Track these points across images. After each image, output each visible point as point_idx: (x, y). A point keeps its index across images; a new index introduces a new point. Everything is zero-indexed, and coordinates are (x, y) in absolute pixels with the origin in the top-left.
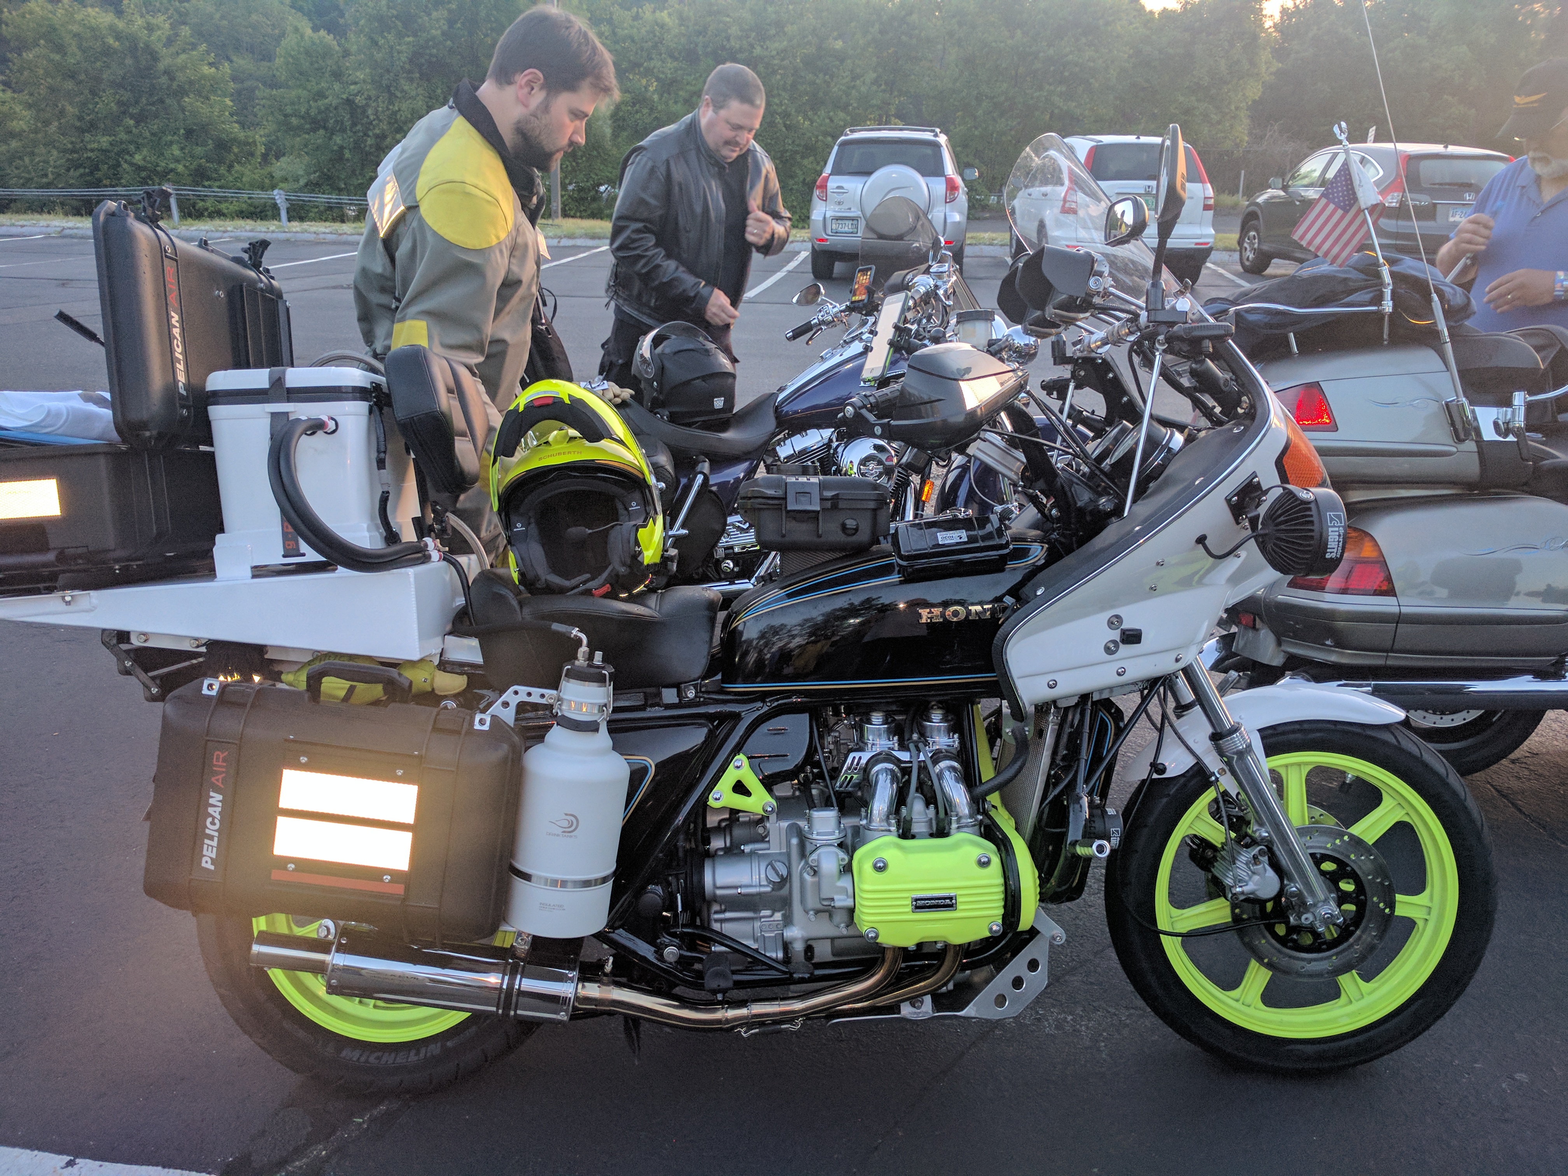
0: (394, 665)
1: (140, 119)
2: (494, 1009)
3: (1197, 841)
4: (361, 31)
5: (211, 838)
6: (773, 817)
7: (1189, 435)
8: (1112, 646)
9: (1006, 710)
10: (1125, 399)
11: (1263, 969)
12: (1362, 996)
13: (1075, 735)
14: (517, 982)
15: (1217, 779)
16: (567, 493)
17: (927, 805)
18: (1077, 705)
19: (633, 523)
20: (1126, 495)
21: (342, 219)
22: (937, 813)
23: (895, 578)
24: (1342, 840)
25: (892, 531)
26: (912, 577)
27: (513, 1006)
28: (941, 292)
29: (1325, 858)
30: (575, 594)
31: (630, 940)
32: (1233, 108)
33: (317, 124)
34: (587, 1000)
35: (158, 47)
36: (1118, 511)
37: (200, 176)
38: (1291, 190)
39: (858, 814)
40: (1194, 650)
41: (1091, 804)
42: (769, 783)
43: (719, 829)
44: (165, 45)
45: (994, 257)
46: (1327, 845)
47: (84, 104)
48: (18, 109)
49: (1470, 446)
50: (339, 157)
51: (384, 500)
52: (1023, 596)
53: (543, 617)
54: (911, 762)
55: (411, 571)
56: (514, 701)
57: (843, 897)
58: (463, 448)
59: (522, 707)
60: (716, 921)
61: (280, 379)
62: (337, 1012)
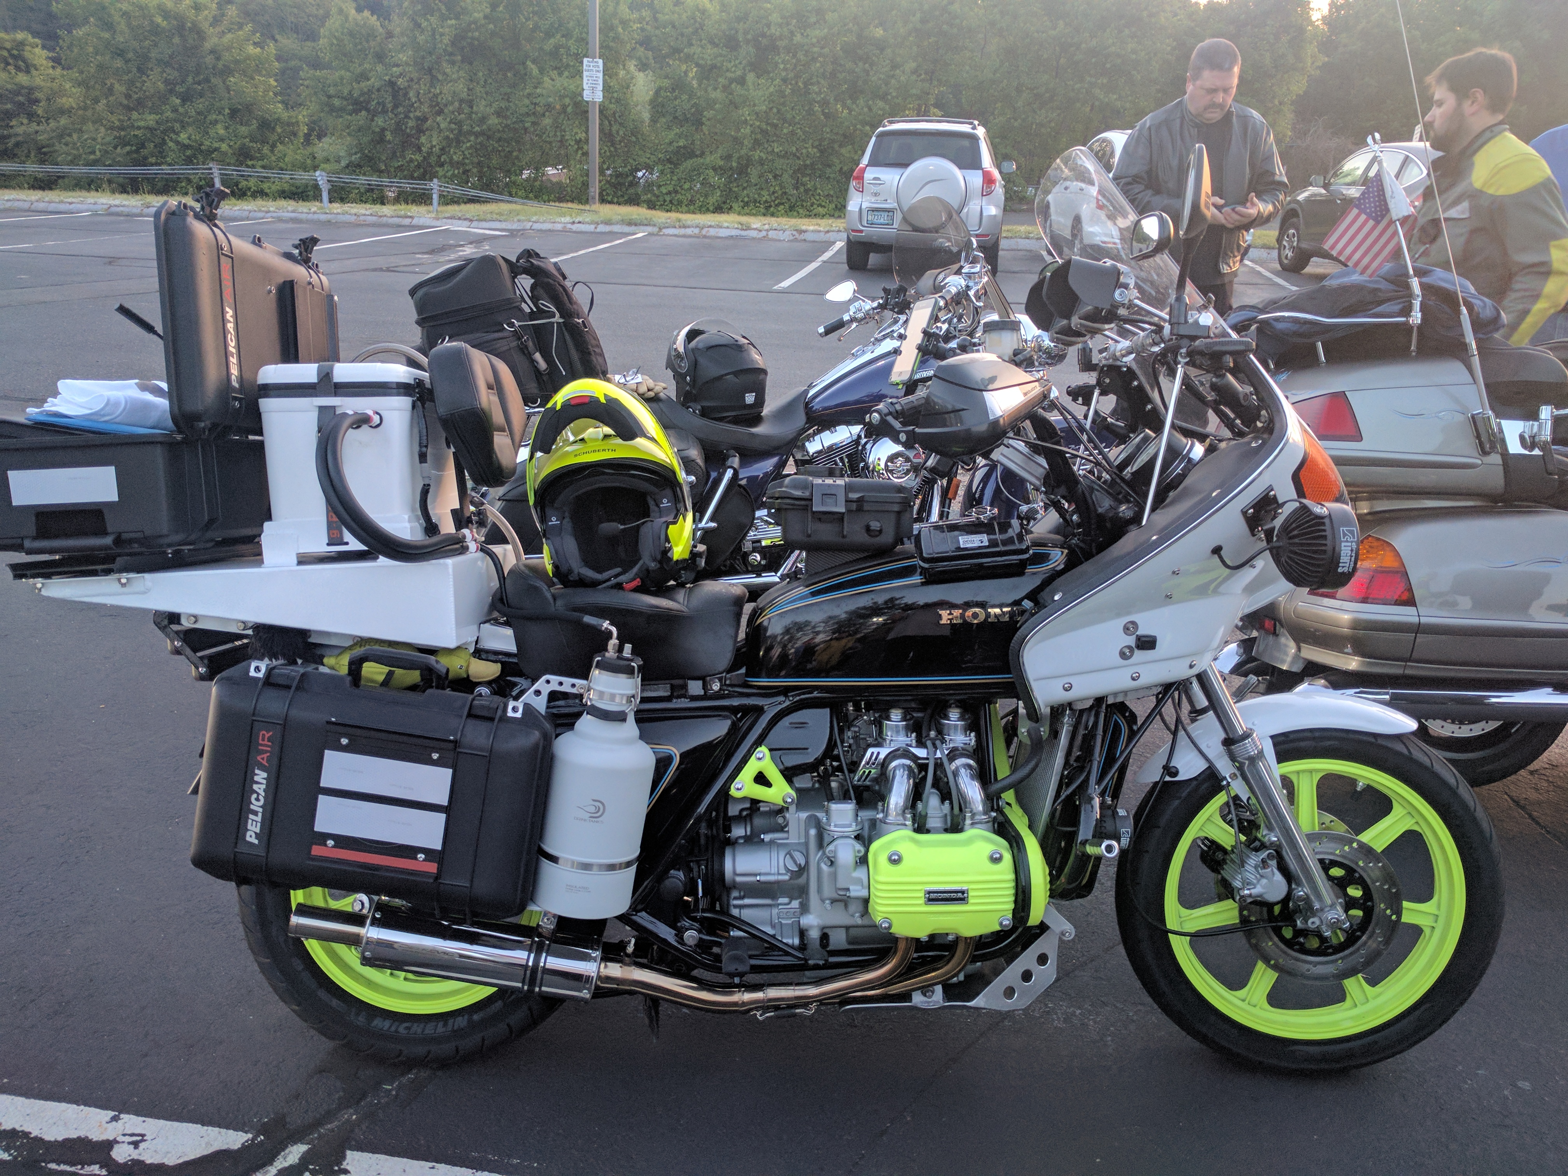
0: (431, 651)
1: (186, 98)
2: (520, 985)
3: (1207, 842)
4: (405, 14)
5: (255, 813)
6: (793, 808)
7: (1210, 445)
8: (1127, 651)
9: (1022, 711)
10: (1149, 407)
11: (1269, 971)
12: (1368, 1001)
13: (1089, 739)
14: (543, 960)
15: (1228, 784)
16: (600, 489)
17: (942, 801)
18: (1091, 707)
19: (664, 519)
20: (1145, 503)
21: (382, 200)
22: (952, 808)
23: (916, 579)
24: (1351, 847)
25: (915, 532)
26: (933, 578)
27: (538, 981)
28: (971, 293)
29: (1334, 863)
30: (608, 587)
31: (652, 922)
32: (1276, 102)
33: (359, 105)
34: (608, 979)
35: (205, 26)
36: (1137, 519)
37: (244, 156)
38: (1332, 188)
39: (875, 808)
40: (1209, 656)
41: (1103, 805)
42: (789, 774)
43: (740, 819)
44: (211, 25)
45: (1031, 251)
46: (1336, 851)
47: (132, 83)
48: (68, 86)
49: (1495, 459)
50: (380, 139)
51: (425, 491)
52: (1041, 601)
53: (575, 609)
54: (927, 759)
55: (450, 562)
56: (546, 690)
57: (859, 888)
58: (500, 441)
59: (553, 696)
60: (735, 906)
61: (328, 374)
62: (369, 984)
